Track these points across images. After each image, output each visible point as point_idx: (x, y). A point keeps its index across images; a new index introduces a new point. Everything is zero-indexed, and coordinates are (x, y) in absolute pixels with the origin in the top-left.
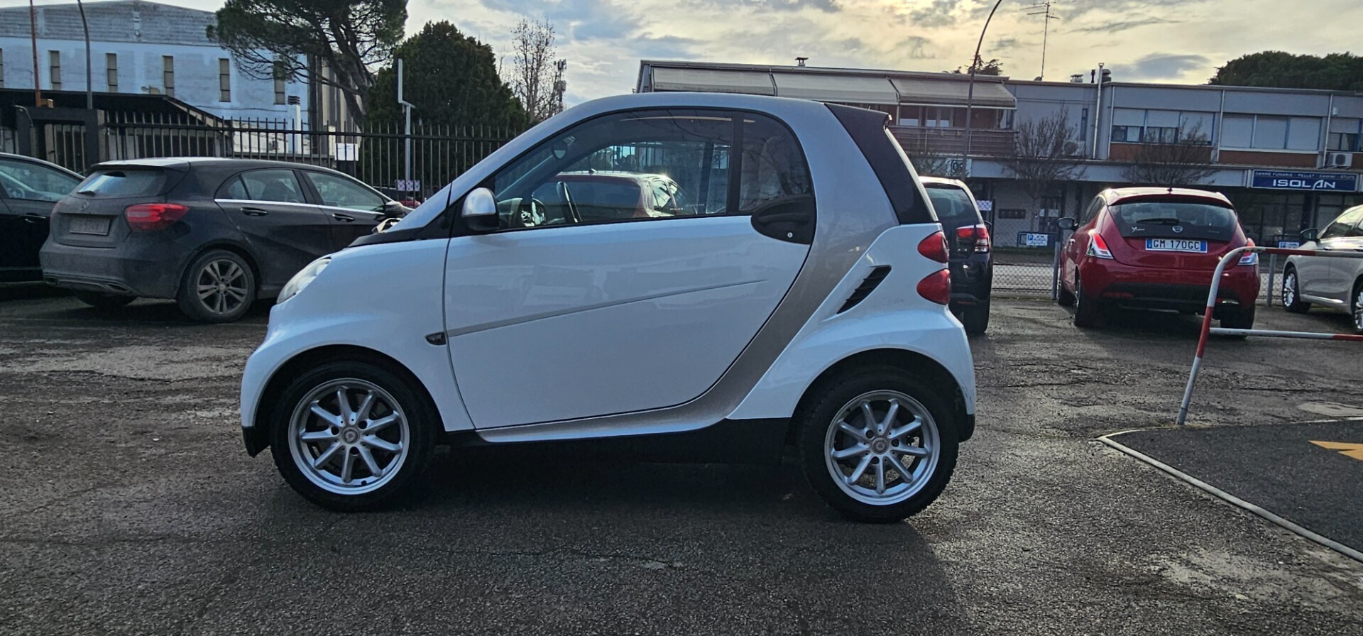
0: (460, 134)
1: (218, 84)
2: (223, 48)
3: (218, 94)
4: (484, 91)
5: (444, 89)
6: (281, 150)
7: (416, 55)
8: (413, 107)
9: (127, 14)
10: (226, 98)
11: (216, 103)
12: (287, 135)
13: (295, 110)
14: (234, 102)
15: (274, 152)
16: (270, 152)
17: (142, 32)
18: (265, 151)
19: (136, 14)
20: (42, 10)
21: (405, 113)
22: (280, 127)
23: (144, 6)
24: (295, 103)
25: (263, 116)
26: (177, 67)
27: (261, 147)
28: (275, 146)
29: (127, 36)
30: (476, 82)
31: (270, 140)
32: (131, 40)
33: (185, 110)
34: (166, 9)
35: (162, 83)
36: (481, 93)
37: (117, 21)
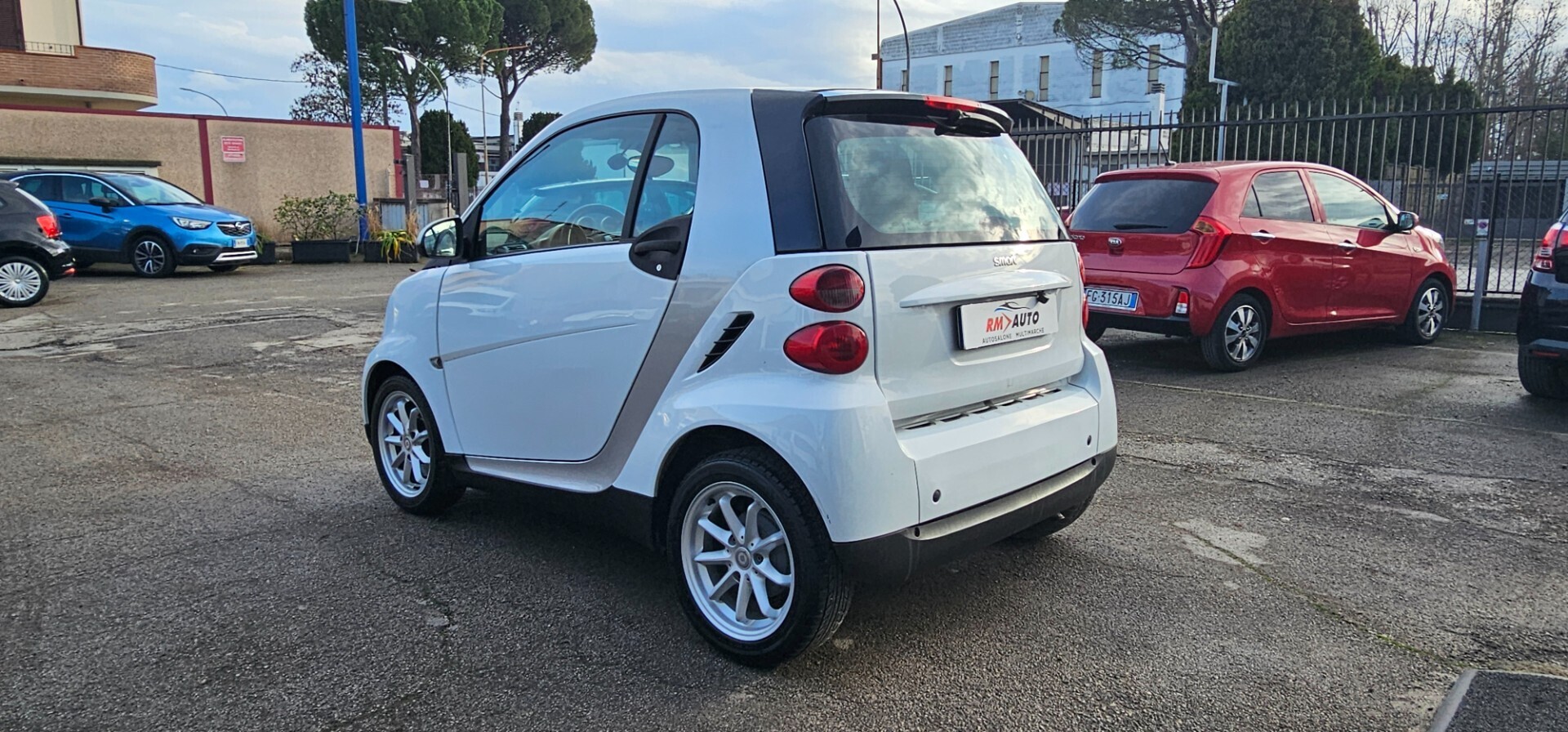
0: (1291, 114)
1: (1090, 79)
2: (1068, 42)
3: (1089, 90)
4: (1333, 53)
5: (1277, 57)
6: (1144, 146)
7: (1243, 19)
8: (1233, 84)
9: (1011, 19)
10: (1097, 94)
11: (1086, 100)
12: (1153, 131)
13: (1159, 98)
14: (1105, 97)
15: (1136, 148)
16: (1132, 149)
17: (1023, 34)
18: (1126, 149)
19: (1019, 17)
20: (941, 28)
21: (1220, 94)
22: (1145, 123)
23: (1027, 8)
24: (1159, 91)
25: (1134, 109)
26: (1052, 66)
27: (1122, 144)
28: (1137, 142)
29: (1010, 41)
30: (1323, 42)
31: (1133, 136)
32: (1012, 45)
33: (1040, 112)
34: (1046, 7)
35: (1037, 85)
36: (1328, 56)
37: (1003, 27)
